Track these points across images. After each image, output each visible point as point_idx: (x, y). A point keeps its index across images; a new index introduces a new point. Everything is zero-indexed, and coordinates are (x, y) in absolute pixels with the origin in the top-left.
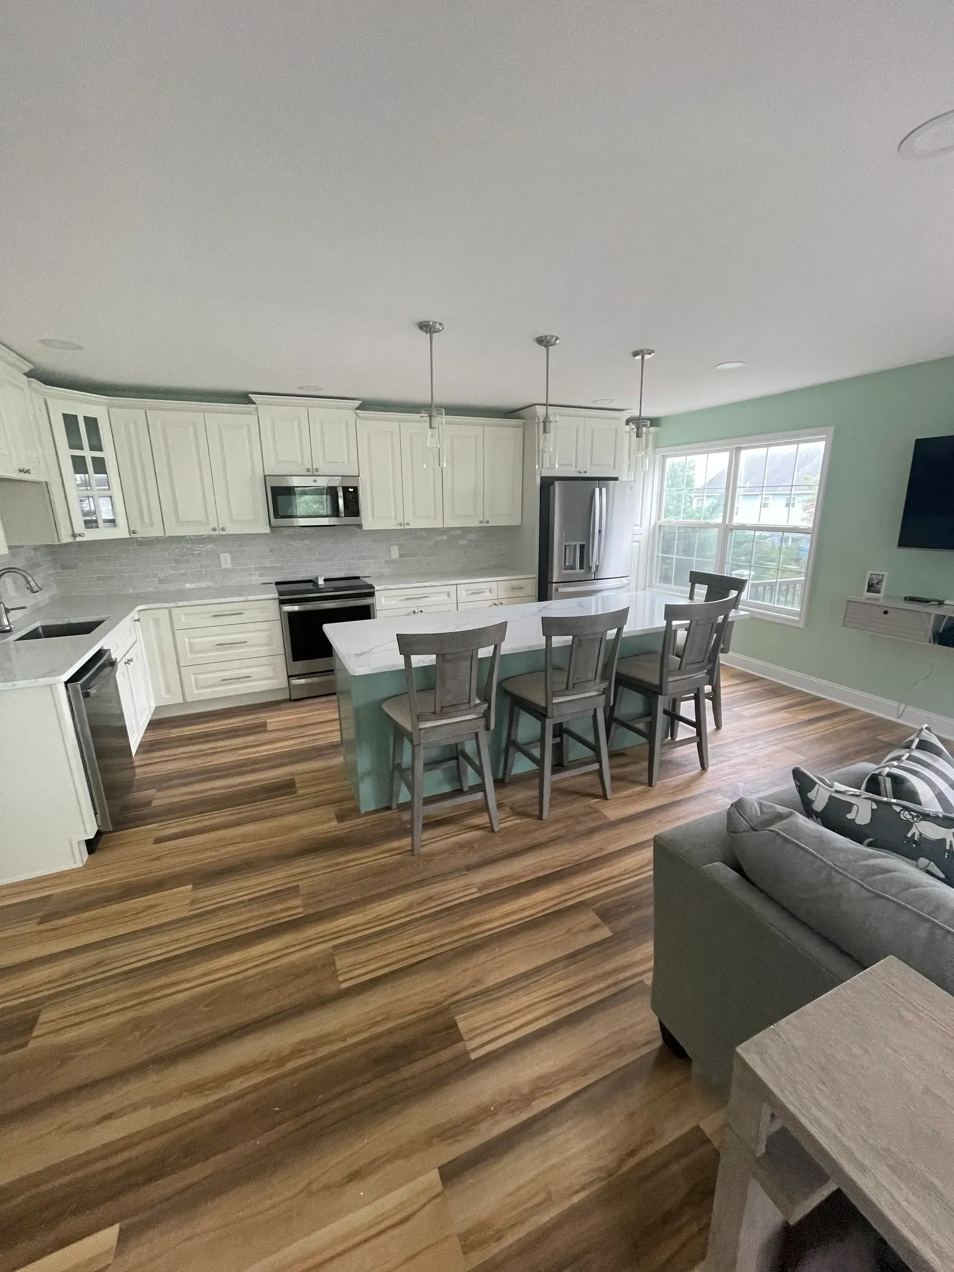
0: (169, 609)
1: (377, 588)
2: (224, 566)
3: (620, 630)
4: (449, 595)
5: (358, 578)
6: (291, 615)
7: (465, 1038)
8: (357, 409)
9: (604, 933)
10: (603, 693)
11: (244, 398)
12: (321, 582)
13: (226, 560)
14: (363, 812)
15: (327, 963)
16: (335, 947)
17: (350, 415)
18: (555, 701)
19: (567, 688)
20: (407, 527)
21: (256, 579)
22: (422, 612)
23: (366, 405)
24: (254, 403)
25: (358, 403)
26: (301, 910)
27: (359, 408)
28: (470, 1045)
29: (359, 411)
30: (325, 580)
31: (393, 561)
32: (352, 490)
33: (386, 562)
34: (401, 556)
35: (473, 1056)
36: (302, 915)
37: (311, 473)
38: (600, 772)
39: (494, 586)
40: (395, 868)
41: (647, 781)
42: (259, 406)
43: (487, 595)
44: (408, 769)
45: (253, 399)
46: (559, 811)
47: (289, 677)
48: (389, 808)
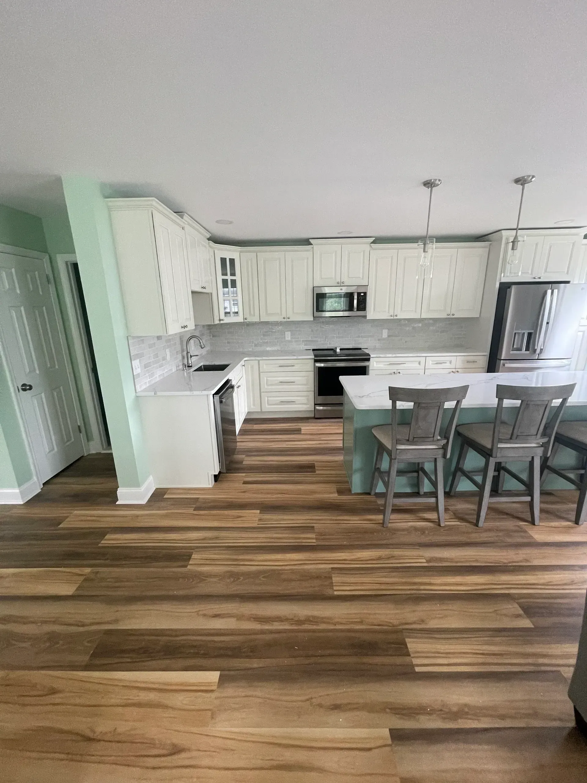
0: (259, 361)
1: (372, 356)
2: (287, 339)
3: (565, 400)
4: (419, 363)
5: (360, 349)
6: (320, 368)
7: (412, 655)
8: (371, 243)
9: (526, 623)
10: (542, 446)
11: (306, 242)
12: (338, 350)
13: (288, 336)
14: (353, 492)
15: (326, 577)
16: (332, 568)
17: (367, 247)
18: (501, 445)
19: (511, 439)
20: (395, 318)
21: (303, 347)
22: (399, 373)
23: (378, 240)
24: (312, 245)
25: (372, 240)
26: (314, 541)
27: (373, 242)
28: (415, 661)
29: (372, 245)
30: (341, 349)
31: (384, 339)
32: (362, 294)
33: (379, 340)
34: (389, 336)
35: (417, 669)
36: (315, 544)
37: (339, 285)
38: (531, 504)
39: (453, 359)
40: (372, 532)
41: (573, 518)
42: (314, 246)
43: (447, 365)
44: (385, 472)
45: (312, 242)
46: (491, 524)
47: (315, 404)
48: (369, 494)
